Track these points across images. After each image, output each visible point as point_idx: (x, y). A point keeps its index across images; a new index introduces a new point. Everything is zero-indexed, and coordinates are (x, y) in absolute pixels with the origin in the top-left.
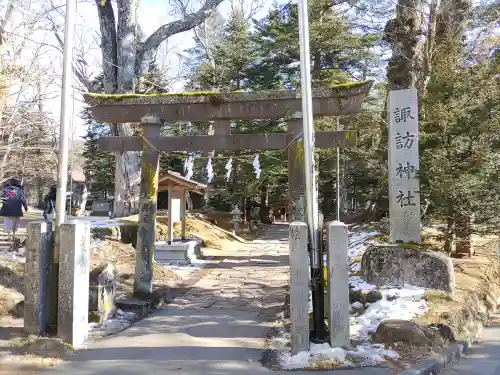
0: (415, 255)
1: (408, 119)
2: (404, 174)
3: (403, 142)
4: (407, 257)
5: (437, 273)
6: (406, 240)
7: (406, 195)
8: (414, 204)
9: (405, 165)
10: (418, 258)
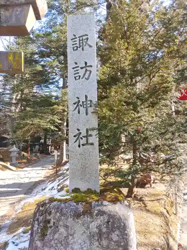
0: (88, 212)
1: (86, 48)
2: (82, 109)
3: (82, 72)
4: (77, 215)
5: (115, 236)
6: (83, 187)
7: (84, 133)
8: (92, 144)
9: (83, 99)
10: (92, 217)
